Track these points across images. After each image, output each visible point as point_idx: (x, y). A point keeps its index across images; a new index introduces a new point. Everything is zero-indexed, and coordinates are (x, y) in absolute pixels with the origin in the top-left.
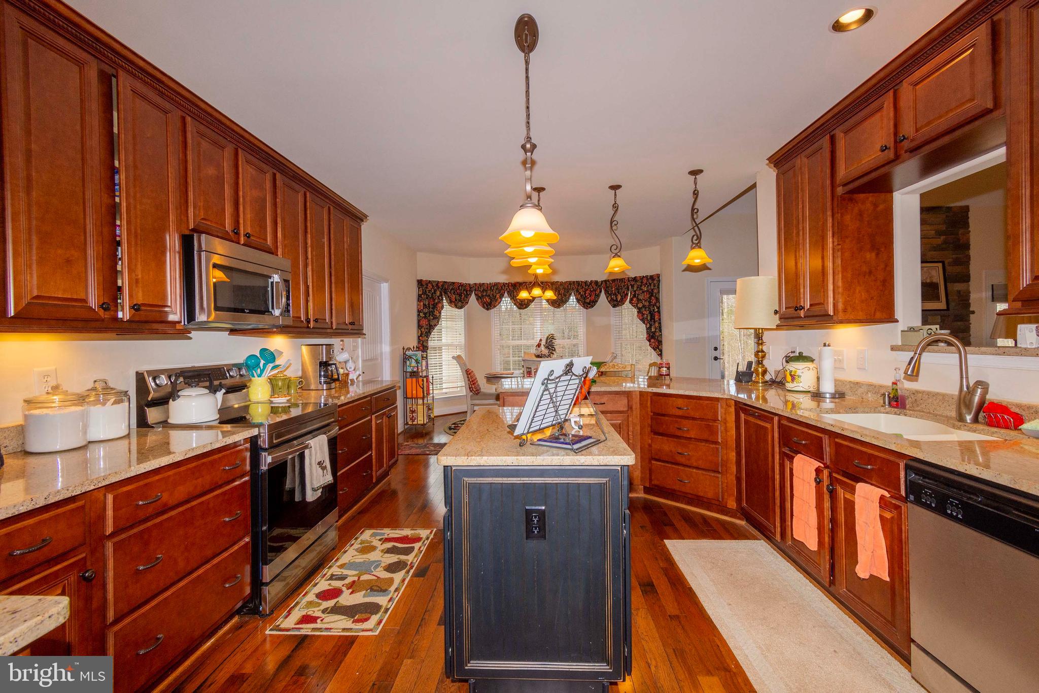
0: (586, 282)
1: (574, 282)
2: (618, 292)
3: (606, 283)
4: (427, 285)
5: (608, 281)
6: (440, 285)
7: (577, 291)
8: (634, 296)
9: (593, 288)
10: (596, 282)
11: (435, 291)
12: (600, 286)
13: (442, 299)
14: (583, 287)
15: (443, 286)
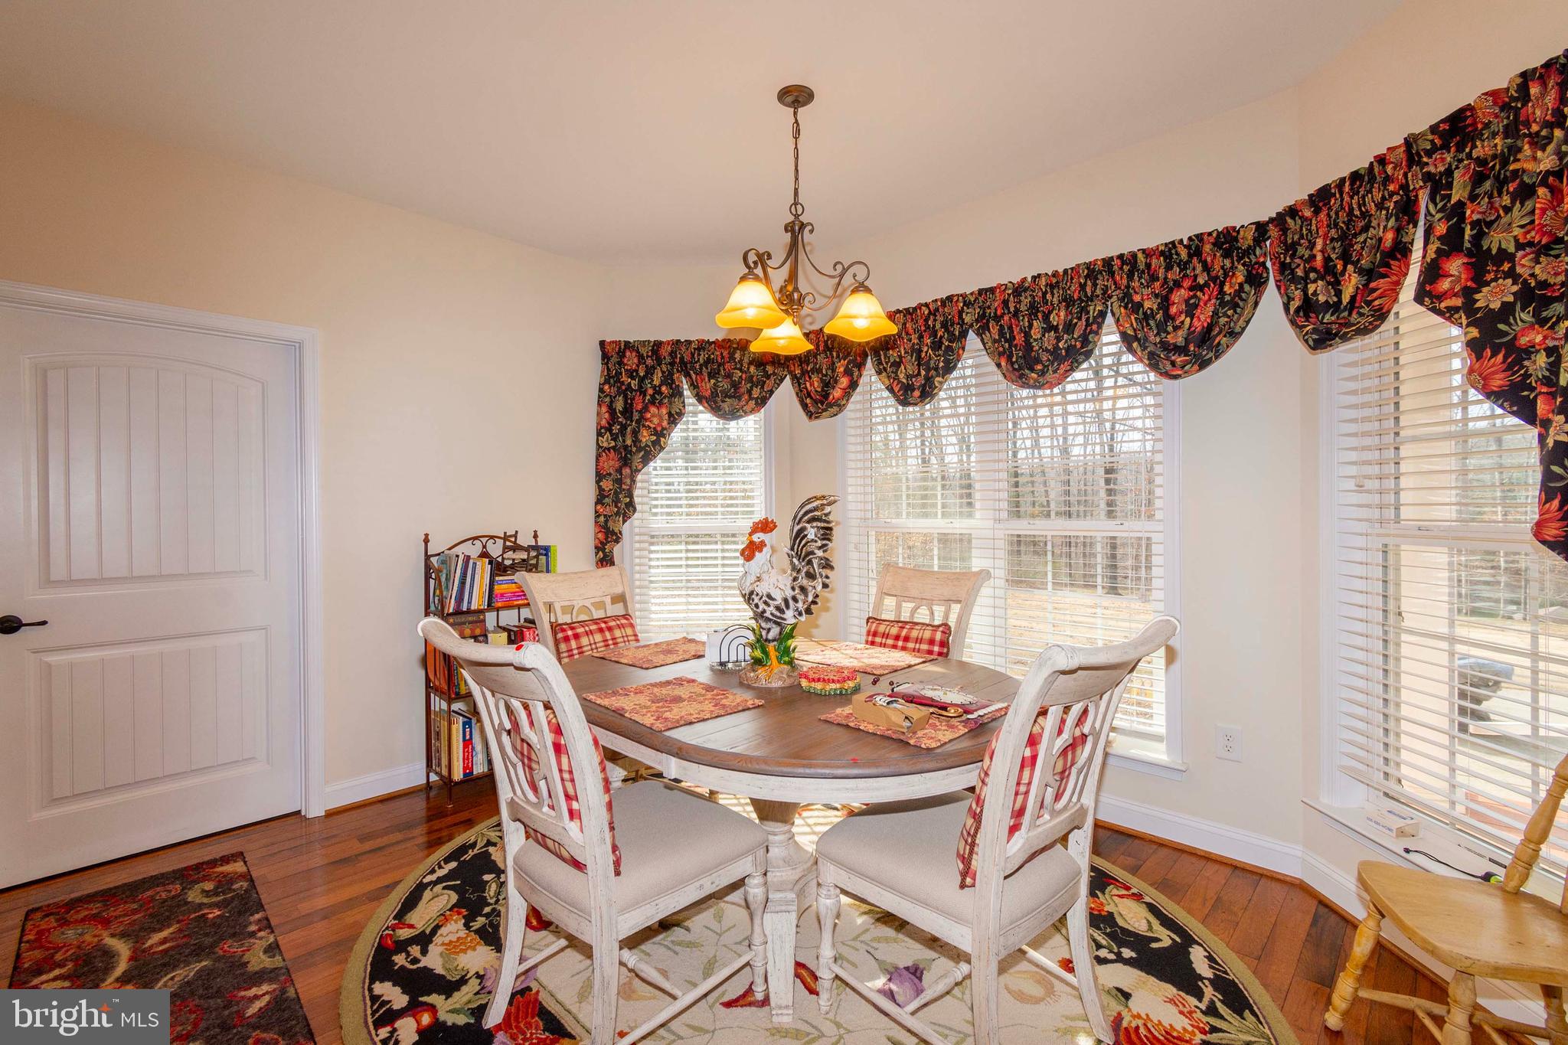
0: (1168, 252)
1: (1108, 262)
2: (1346, 257)
3: (1284, 230)
4: (621, 354)
5: (1292, 211)
6: (665, 352)
7: (1126, 299)
8: (1452, 244)
9: (1207, 268)
10: (1227, 240)
11: (650, 372)
12: (1249, 251)
13: (677, 393)
14: (1154, 278)
15: (672, 354)
